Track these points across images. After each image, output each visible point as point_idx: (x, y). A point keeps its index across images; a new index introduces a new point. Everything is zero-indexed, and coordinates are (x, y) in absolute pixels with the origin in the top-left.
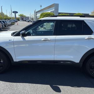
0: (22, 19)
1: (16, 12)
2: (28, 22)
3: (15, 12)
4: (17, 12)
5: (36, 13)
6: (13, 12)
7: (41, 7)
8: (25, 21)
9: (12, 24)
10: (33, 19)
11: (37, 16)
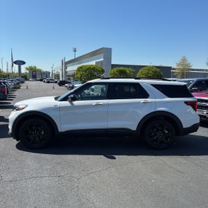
0: (34, 77)
1: (22, 62)
2: (48, 82)
3: (20, 63)
4: (24, 63)
5: (66, 64)
6: (16, 62)
7: (75, 51)
8: (41, 80)
9: (17, 87)
10: (58, 76)
11: (67, 70)
